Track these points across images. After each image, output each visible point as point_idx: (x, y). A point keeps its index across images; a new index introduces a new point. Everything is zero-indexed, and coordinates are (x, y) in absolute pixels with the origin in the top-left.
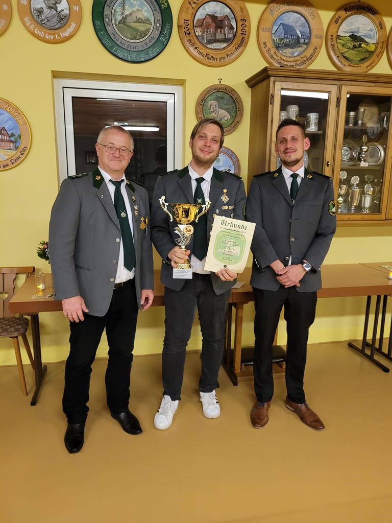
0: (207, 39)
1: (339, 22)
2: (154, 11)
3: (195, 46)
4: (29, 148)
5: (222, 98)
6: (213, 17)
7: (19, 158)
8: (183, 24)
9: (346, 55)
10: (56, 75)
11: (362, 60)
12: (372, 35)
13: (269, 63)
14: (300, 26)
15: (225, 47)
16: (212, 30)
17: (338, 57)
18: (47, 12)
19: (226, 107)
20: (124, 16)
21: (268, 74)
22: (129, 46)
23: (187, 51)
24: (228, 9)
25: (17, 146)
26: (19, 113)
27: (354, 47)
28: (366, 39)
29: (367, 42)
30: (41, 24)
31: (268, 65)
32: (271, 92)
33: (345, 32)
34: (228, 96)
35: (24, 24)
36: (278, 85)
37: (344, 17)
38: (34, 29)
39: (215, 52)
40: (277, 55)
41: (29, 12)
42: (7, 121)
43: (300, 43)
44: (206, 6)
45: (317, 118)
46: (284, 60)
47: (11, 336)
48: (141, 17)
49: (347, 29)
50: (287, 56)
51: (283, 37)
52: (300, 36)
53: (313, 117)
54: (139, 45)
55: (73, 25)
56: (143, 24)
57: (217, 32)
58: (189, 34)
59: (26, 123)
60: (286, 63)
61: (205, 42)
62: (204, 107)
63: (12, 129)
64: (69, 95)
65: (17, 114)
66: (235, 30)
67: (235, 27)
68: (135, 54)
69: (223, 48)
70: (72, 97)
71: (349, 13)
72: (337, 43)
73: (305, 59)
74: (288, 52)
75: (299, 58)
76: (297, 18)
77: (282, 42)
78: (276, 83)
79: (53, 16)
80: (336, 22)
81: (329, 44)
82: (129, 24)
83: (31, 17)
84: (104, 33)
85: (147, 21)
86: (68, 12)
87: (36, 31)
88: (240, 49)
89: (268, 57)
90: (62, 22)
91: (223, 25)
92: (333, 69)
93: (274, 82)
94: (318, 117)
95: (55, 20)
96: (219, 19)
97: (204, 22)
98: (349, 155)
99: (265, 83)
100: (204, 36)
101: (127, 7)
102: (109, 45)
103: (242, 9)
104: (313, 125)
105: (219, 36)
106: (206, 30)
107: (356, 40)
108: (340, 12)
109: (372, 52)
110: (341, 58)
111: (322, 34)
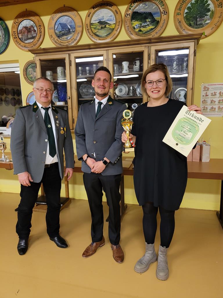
1: (90, 16)
2: (1, 30)
3: (19, 43)
8: (13, 34)
9: (98, 34)
11: (107, 35)
12: (112, 19)
13: (55, 45)
17: (92, 36)
23: (17, 45)
24: (32, 22)
27: (102, 28)
28: (108, 22)
29: (109, 24)
33: (95, 21)
37: (93, 12)
39: (28, 44)
40: (58, 41)
43: (70, 32)
44: (22, 23)
46: (62, 43)
49: (97, 18)
50: (64, 40)
51: (61, 30)
52: (70, 28)
57: (29, 35)
58: (16, 38)
62: (27, 72)
66: (37, 32)
69: (32, 42)
71: (95, 9)
72: (91, 28)
73: (73, 40)
74: (64, 38)
75: (70, 40)
76: (67, 19)
77: (61, 33)
81: (86, 29)
89: (54, 42)
91: (31, 31)
93: (36, 56)
96: (28, 28)
97: (22, 31)
100: (23, 38)
106: (23, 34)
107: (103, 24)
108: (90, 10)
109: (114, 29)
110: (94, 36)
111: (81, 24)
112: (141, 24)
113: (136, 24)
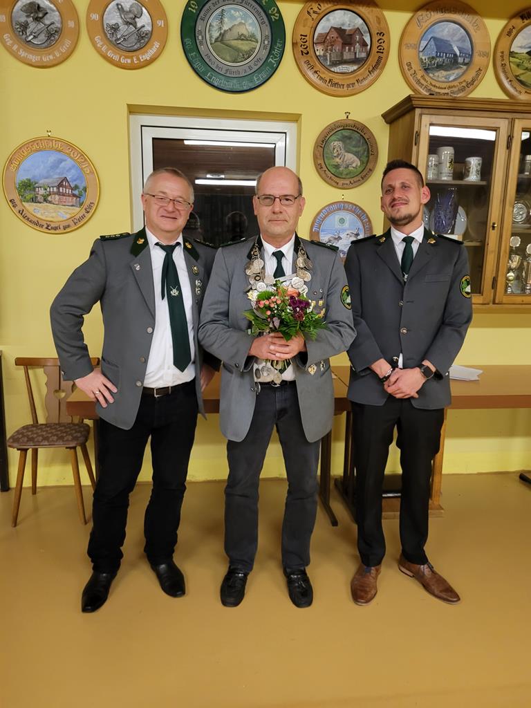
0: (330, 59)
1: (514, 32)
2: (261, 24)
3: (315, 69)
4: (96, 204)
5: (350, 138)
6: (340, 31)
7: (83, 216)
8: (299, 40)
9: (522, 78)
10: (133, 110)
13: (414, 90)
14: (458, 41)
15: (355, 71)
16: (338, 47)
17: (510, 81)
18: (123, 28)
19: (354, 149)
20: (222, 31)
21: (412, 105)
22: (227, 70)
23: (304, 76)
24: (360, 19)
25: (81, 202)
26: (86, 160)
30: (116, 45)
31: (413, 93)
32: (416, 129)
33: (521, 47)
34: (357, 135)
35: (94, 44)
36: (426, 119)
37: (520, 27)
38: (107, 51)
39: (341, 77)
40: (425, 80)
41: (100, 28)
42: (70, 169)
43: (457, 63)
44: (331, 16)
45: (479, 164)
46: (435, 86)
47: (68, 446)
48: (245, 33)
49: (525, 43)
50: (439, 81)
51: (434, 55)
52: (458, 54)
53: (474, 162)
54: (239, 69)
55: (157, 45)
56: (247, 42)
57: (345, 51)
58: (308, 53)
59: (94, 172)
60: (438, 90)
61: (328, 63)
62: (326, 150)
63: (75, 180)
64: (149, 135)
65: (83, 160)
66: (369, 47)
67: (369, 42)
68: (235, 81)
69: (352, 72)
70: (153, 139)
71: (526, 22)
72: (510, 62)
73: (464, 84)
74: (441, 75)
75: (456, 83)
76: (454, 30)
77: (433, 62)
78: (423, 117)
79: (131, 34)
80: (509, 34)
81: (499, 63)
82: (228, 42)
83: (103, 35)
84: (195, 55)
85: (251, 38)
86: (150, 29)
87: (110, 54)
88: (376, 73)
89: (414, 83)
90: (143, 41)
91: (353, 41)
92: (503, 97)
93: (421, 115)
94: (481, 162)
95: (133, 39)
96: (347, 33)
97: (328, 38)
98: (525, 215)
99: (407, 117)
100: (326, 56)
101: (226, 20)
102: (202, 69)
103: (379, 19)
104: (474, 173)
105: (347, 56)
106: (329, 48)
108: (514, 20)
110: (515, 83)
111: (489, 50)
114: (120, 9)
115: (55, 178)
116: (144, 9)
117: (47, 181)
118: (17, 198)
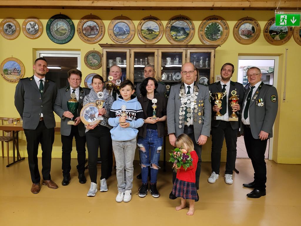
1: (142, 25)
2: (68, 26)
3: (83, 37)
5: (94, 55)
6: (90, 27)
8: (79, 30)
9: (146, 37)
10: (34, 49)
11: (153, 38)
12: (157, 28)
13: (113, 41)
14: (125, 27)
16: (89, 31)
18: (31, 29)
19: (96, 58)
20: (57, 28)
22: (59, 38)
24: (95, 23)
26: (21, 63)
27: (149, 33)
28: (154, 30)
30: (29, 33)
33: (145, 28)
34: (97, 54)
35: (24, 33)
39: (91, 39)
40: (116, 38)
41: (25, 29)
43: (125, 33)
44: (87, 23)
48: (64, 28)
49: (146, 27)
50: (120, 39)
51: (118, 31)
52: (125, 31)
54: (62, 38)
55: (40, 32)
56: (64, 31)
57: (92, 32)
58: (81, 33)
59: (23, 66)
60: (120, 41)
61: (87, 35)
62: (88, 59)
63: (18, 68)
67: (98, 29)
68: (61, 41)
69: (94, 37)
71: (145, 21)
72: (141, 32)
74: (121, 37)
76: (124, 24)
77: (118, 34)
78: (104, 49)
80: (140, 25)
82: (59, 31)
83: (26, 31)
84: (50, 35)
85: (65, 29)
86: (38, 29)
87: (28, 36)
88: (101, 37)
89: (113, 39)
90: (36, 32)
91: (94, 29)
95: (34, 31)
96: (92, 27)
97: (87, 28)
100: (86, 33)
101: (58, 25)
102: (52, 38)
103: (101, 23)
106: (87, 31)
107: (150, 31)
108: (142, 21)
109: (158, 35)
110: (143, 38)
111: (134, 29)
112: (177, 34)
113: (173, 33)
114: (31, 24)
115: (13, 68)
116: (36, 24)
117: (11, 69)
118: (3, 73)
